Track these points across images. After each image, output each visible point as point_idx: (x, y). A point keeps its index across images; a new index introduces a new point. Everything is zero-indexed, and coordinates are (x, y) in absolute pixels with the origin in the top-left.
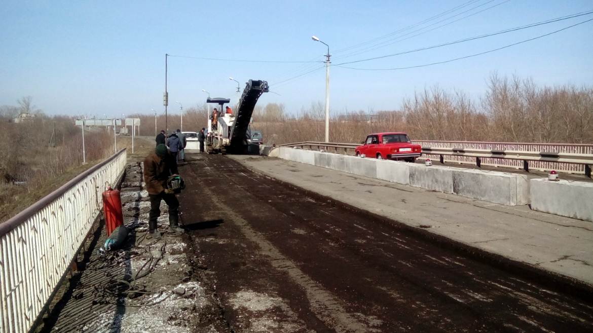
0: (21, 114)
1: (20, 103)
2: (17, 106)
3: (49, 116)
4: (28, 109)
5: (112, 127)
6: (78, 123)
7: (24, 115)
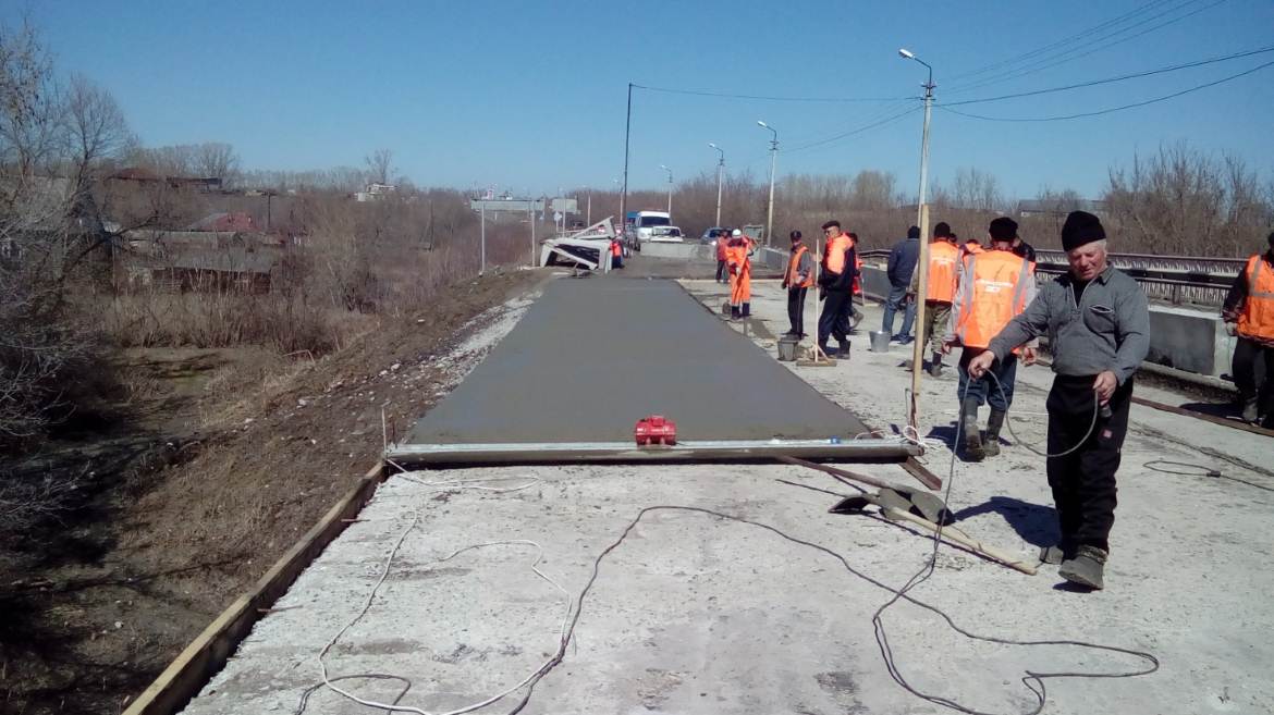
0: (371, 183)
1: (369, 163)
2: (364, 168)
3: (422, 190)
4: (384, 176)
5: (538, 213)
6: (474, 205)
7: (376, 187)
